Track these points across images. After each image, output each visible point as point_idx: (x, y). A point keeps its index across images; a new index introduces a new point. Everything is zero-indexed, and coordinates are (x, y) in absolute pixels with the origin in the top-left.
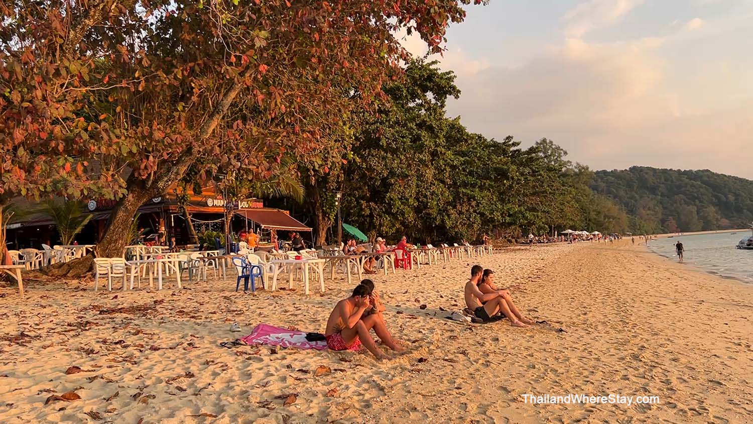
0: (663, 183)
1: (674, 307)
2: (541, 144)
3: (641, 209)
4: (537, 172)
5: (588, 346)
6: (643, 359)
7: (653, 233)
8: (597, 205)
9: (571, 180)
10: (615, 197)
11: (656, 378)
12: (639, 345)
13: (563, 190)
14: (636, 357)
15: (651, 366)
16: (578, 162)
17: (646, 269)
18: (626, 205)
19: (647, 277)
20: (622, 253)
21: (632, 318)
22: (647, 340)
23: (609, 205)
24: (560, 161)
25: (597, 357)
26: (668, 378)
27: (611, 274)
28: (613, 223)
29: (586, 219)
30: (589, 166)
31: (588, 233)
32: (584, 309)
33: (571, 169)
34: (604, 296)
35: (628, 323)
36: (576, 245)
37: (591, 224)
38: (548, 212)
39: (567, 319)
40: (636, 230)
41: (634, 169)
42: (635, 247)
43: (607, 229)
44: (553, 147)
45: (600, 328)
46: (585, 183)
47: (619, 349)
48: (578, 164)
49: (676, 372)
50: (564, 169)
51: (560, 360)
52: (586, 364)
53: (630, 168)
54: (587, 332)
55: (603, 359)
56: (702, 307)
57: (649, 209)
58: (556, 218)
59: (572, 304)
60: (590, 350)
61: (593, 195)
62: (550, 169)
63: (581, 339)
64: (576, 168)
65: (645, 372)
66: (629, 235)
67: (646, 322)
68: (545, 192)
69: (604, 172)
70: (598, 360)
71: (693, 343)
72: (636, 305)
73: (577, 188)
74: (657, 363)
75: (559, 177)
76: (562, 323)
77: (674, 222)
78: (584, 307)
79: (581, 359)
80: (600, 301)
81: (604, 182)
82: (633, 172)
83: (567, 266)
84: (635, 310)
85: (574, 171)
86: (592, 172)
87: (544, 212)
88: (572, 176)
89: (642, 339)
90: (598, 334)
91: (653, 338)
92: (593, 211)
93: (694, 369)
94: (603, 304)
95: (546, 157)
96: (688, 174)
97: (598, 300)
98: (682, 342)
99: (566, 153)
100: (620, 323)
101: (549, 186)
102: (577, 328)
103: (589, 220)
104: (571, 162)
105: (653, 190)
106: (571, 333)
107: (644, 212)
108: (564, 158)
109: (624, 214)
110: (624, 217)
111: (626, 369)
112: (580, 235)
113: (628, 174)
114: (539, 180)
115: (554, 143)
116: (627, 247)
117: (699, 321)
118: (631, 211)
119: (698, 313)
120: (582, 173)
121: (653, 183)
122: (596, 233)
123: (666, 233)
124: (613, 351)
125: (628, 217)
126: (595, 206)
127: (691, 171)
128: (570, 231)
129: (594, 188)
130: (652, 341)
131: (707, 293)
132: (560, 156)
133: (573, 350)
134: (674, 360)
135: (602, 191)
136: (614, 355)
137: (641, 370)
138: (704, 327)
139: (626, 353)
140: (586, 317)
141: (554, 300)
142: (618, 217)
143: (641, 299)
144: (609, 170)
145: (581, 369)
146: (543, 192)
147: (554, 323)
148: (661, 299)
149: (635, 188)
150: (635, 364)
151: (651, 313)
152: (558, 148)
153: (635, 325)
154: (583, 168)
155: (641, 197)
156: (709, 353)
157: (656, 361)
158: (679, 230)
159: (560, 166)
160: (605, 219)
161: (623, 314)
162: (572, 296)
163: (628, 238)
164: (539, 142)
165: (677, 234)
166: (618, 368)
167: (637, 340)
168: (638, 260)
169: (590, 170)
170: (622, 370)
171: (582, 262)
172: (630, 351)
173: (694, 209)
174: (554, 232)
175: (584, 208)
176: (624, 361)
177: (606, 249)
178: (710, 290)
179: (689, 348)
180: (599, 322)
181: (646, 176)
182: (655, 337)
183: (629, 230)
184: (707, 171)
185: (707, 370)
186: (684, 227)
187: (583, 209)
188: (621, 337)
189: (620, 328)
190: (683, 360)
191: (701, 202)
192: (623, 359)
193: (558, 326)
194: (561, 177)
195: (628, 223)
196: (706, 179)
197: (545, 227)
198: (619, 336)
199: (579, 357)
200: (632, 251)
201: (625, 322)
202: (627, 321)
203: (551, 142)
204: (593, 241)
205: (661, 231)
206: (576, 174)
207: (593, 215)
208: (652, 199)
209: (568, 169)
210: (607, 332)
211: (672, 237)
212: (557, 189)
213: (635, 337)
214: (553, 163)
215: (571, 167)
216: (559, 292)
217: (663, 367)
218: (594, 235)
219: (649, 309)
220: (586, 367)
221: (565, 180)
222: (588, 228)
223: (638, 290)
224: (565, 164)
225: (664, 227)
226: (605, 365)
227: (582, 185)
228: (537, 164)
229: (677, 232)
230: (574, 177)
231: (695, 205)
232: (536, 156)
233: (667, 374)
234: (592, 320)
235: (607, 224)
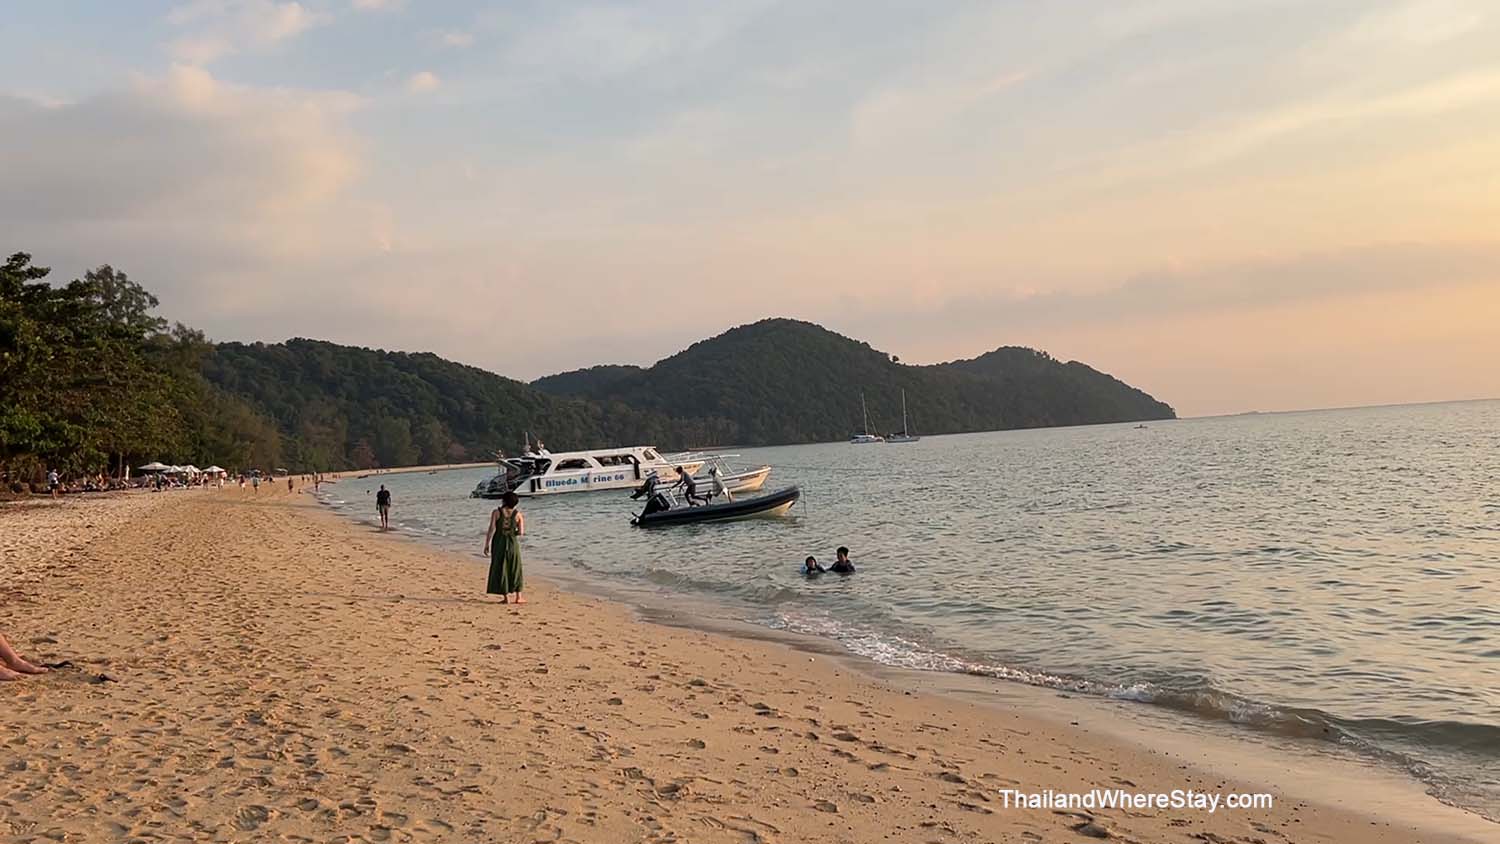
0: (351, 375)
1: (347, 610)
2: (99, 277)
3: (308, 423)
4: (87, 337)
5: (159, 705)
6: (269, 721)
7: (330, 470)
8: (219, 413)
9: (162, 359)
10: (257, 397)
11: (287, 755)
12: (267, 693)
13: (145, 378)
14: (255, 718)
15: (284, 732)
16: (181, 322)
17: (307, 540)
18: (279, 413)
19: (305, 555)
20: (265, 509)
21: (261, 640)
22: (284, 682)
23: (245, 414)
24: (142, 318)
25: (173, 726)
26: (313, 751)
27: (235, 553)
28: (252, 449)
29: (195, 442)
30: (204, 333)
31: (196, 470)
32: (163, 629)
33: (166, 335)
34: (211, 599)
35: (251, 651)
36: (171, 494)
37: (206, 453)
38: (110, 425)
39: (123, 652)
40: (297, 464)
41: (296, 344)
42: (292, 498)
43: (238, 461)
44: (127, 286)
45: (191, 665)
46: (195, 366)
47: (223, 706)
48: (179, 326)
49: (329, 738)
50: (147, 335)
51: (88, 744)
52: (147, 745)
53: (288, 342)
54: (162, 676)
55: (185, 730)
56: (396, 608)
57: (323, 422)
58: (129, 438)
59: (140, 619)
60: (160, 714)
61: (210, 393)
62: (116, 334)
63: (145, 692)
64: (176, 333)
65: (267, 747)
66: (282, 474)
67: (288, 646)
68: (104, 381)
69: (237, 346)
70: (175, 732)
71: (371, 677)
72: (273, 613)
73: (176, 377)
74: (295, 724)
75: (137, 352)
76: (109, 663)
77: (368, 448)
78: (165, 625)
79: (136, 736)
80: (200, 609)
81: (235, 367)
82: (292, 350)
83: (143, 540)
84: (269, 623)
85: (171, 340)
86: (210, 344)
87: (101, 424)
88: (167, 351)
89: (274, 679)
90: (185, 679)
91: (297, 674)
92: (211, 424)
93: (363, 727)
94: (207, 614)
95: (106, 305)
96: (398, 359)
97: (197, 608)
98: (350, 677)
99: (154, 301)
100: (237, 652)
101: (112, 370)
102: (139, 671)
103: (202, 443)
104: (165, 322)
105: (332, 387)
106: (126, 683)
107: (313, 428)
108: (151, 313)
109: (274, 431)
110: (274, 438)
111: (231, 744)
112: (180, 473)
113: (284, 352)
114: (90, 354)
115: (128, 279)
116: (276, 497)
117: (389, 634)
118: (288, 427)
119: (390, 620)
120: (190, 344)
121: (333, 372)
122: (216, 469)
123: (354, 470)
124: (210, 710)
125: (281, 438)
126: (213, 415)
127: (402, 354)
128: (159, 465)
129: (215, 378)
130: (295, 681)
131: (412, 581)
132: (140, 307)
133: (124, 719)
134: (329, 715)
135: (231, 385)
136: (210, 719)
137: (262, 743)
138: (394, 645)
139: (235, 711)
140: (165, 645)
141: (99, 616)
142: (263, 437)
143: (285, 601)
144: (246, 343)
145: (134, 756)
146: (99, 382)
147: (89, 665)
148: (327, 598)
149: (298, 380)
150: (252, 731)
151: (299, 628)
152: (138, 290)
153: (264, 654)
154: (191, 335)
155: (308, 399)
156: (396, 695)
157: (295, 720)
158: (377, 464)
159: (138, 327)
160: (235, 440)
161: (244, 632)
162: (143, 604)
163: (282, 479)
164: (95, 272)
165: (375, 472)
166: (214, 744)
167: (264, 684)
168: (293, 522)
169: (206, 339)
170: (221, 747)
171: (177, 529)
172: (247, 708)
173: (404, 424)
174: (124, 467)
175: (191, 417)
176: (230, 729)
177: (233, 503)
178: (418, 576)
179: (360, 688)
180: (192, 653)
181: (319, 359)
182: (302, 673)
183: (284, 464)
184: (431, 355)
185: (386, 726)
186: (386, 460)
187: (189, 421)
188: (232, 680)
189: (233, 661)
190: (347, 713)
191: (417, 412)
192: (228, 724)
193: (97, 670)
194: (143, 351)
195: (281, 449)
196: (428, 370)
197: (99, 456)
198: (229, 679)
199: (133, 731)
200: (285, 505)
201: (245, 648)
202: (250, 647)
203: (122, 276)
204: (209, 485)
205: (344, 467)
206: (176, 346)
207: (209, 432)
208: (329, 404)
209: (158, 335)
210: (206, 673)
211: (366, 476)
212: (133, 377)
213: (261, 676)
214: (125, 320)
215: (164, 332)
216: (115, 595)
217: (306, 732)
218: (211, 474)
219: (298, 619)
220: (146, 751)
221: (150, 356)
222: (198, 460)
223: (283, 581)
224: (151, 324)
225: (349, 459)
226: (189, 741)
227: (188, 371)
228: (87, 322)
229: (374, 468)
230: (171, 353)
231: (409, 417)
232: (86, 302)
233: (311, 744)
234: (175, 651)
235: (238, 451)
